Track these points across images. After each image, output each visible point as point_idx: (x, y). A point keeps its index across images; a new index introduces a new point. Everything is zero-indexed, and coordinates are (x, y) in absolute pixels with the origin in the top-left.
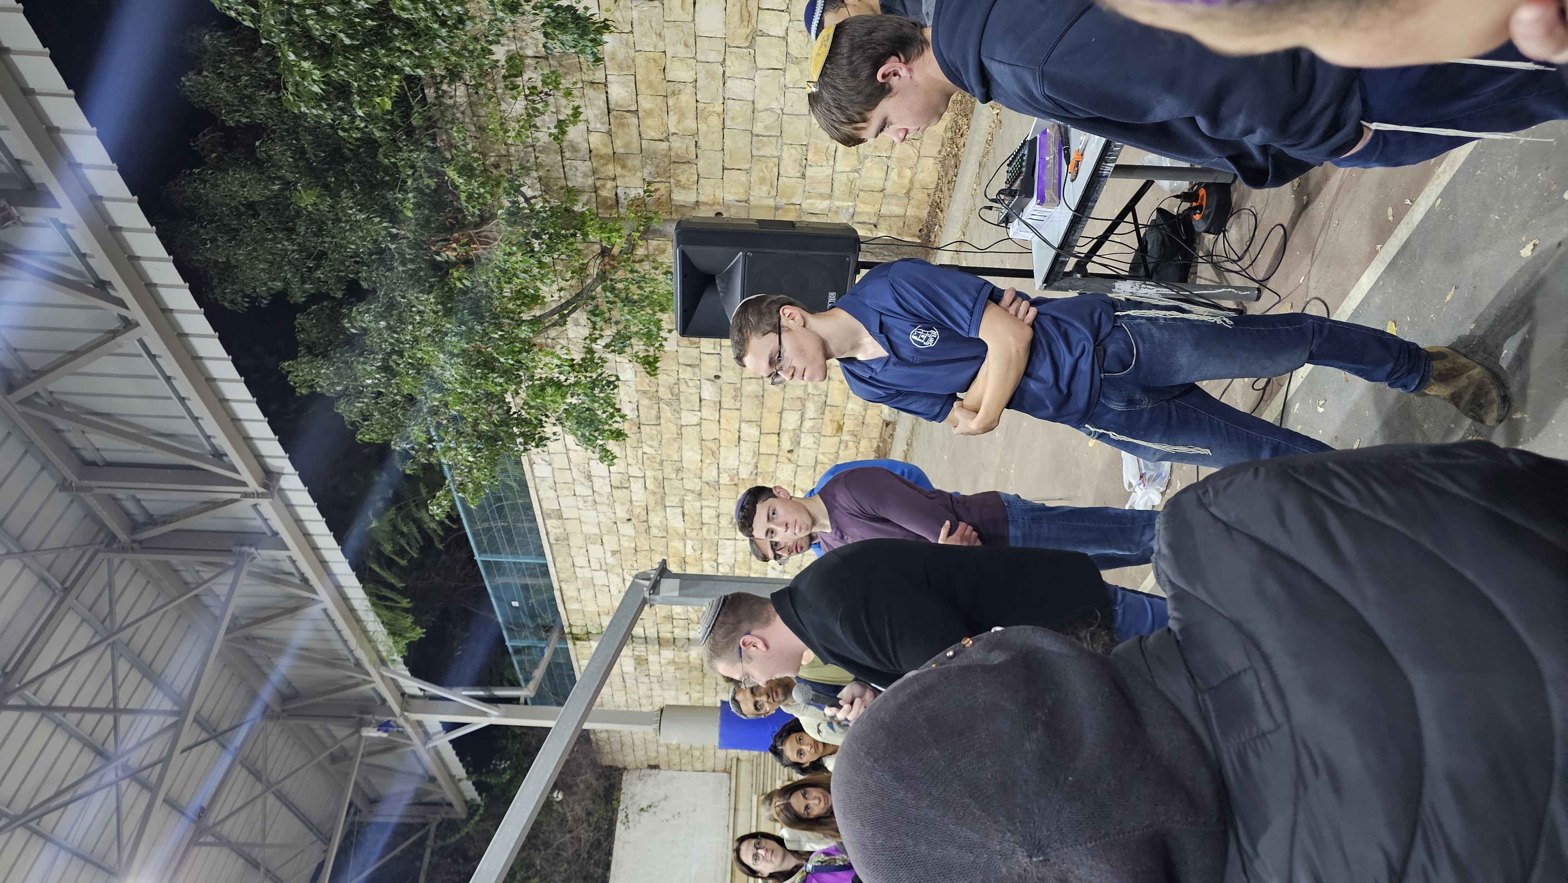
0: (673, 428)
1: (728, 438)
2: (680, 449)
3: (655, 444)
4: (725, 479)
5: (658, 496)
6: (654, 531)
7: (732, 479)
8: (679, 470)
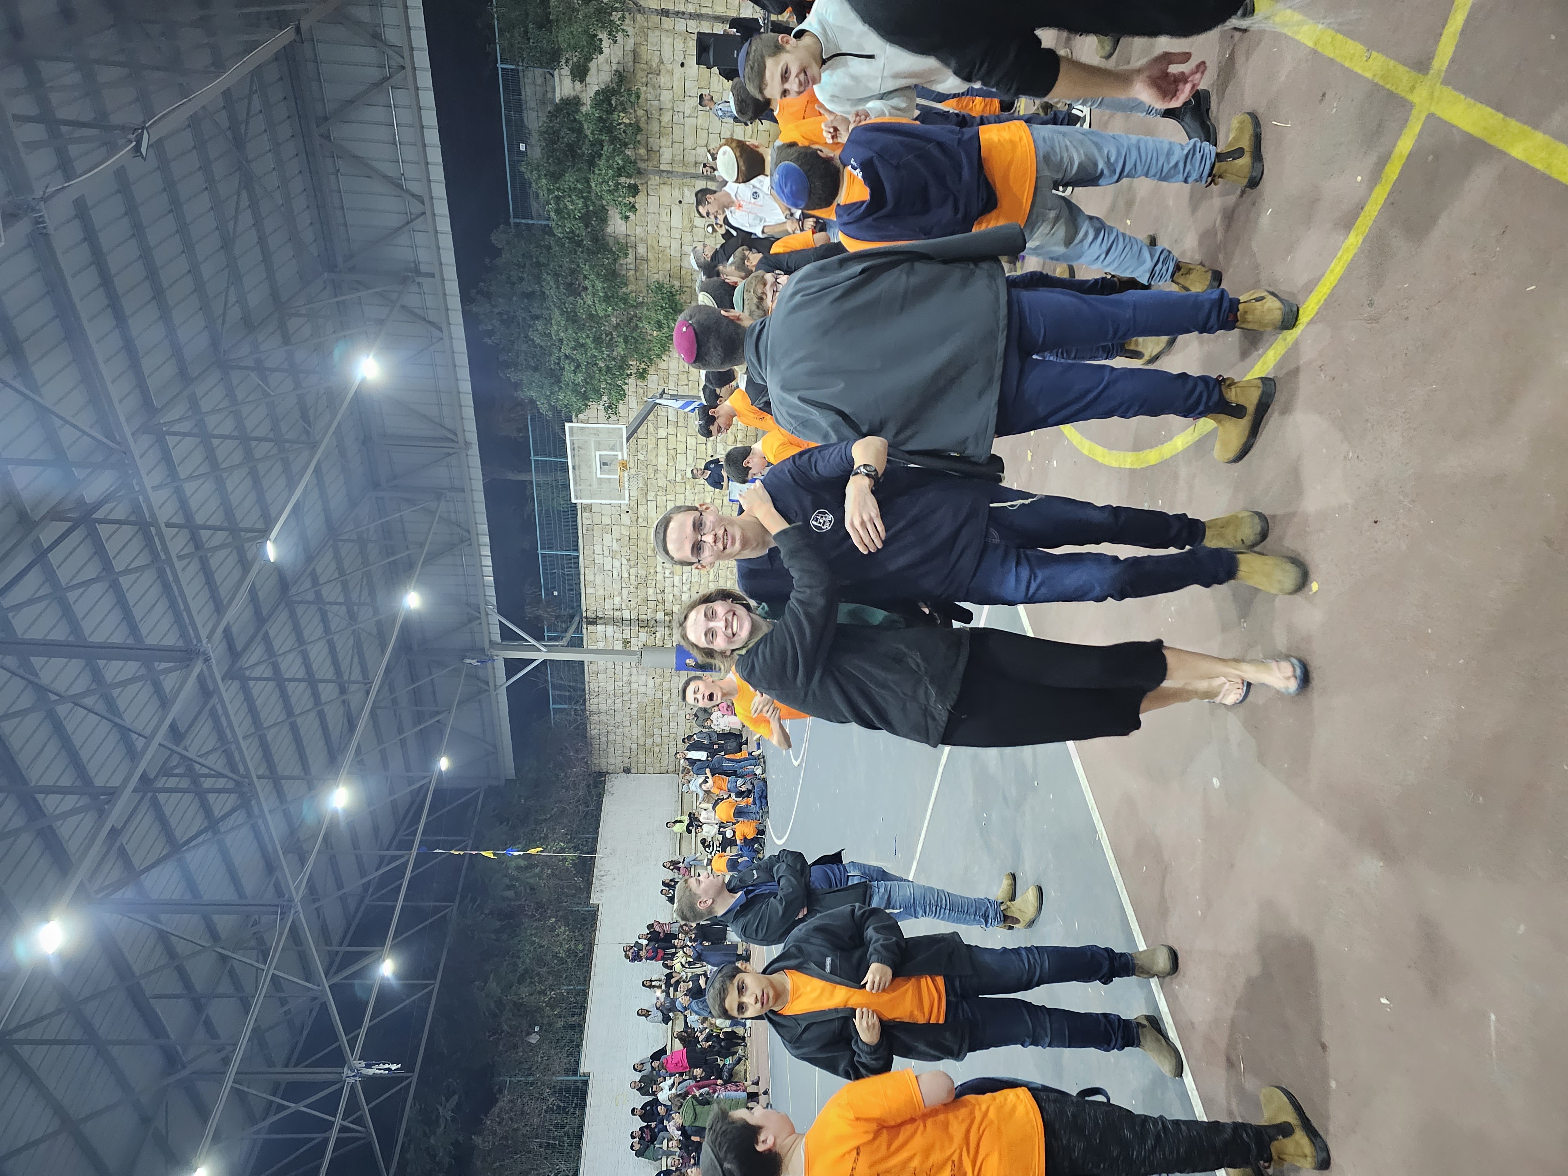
0: (654, 440)
1: (681, 448)
2: (657, 455)
3: (645, 453)
4: (679, 479)
5: (644, 492)
6: (640, 520)
7: (682, 479)
8: (656, 471)
